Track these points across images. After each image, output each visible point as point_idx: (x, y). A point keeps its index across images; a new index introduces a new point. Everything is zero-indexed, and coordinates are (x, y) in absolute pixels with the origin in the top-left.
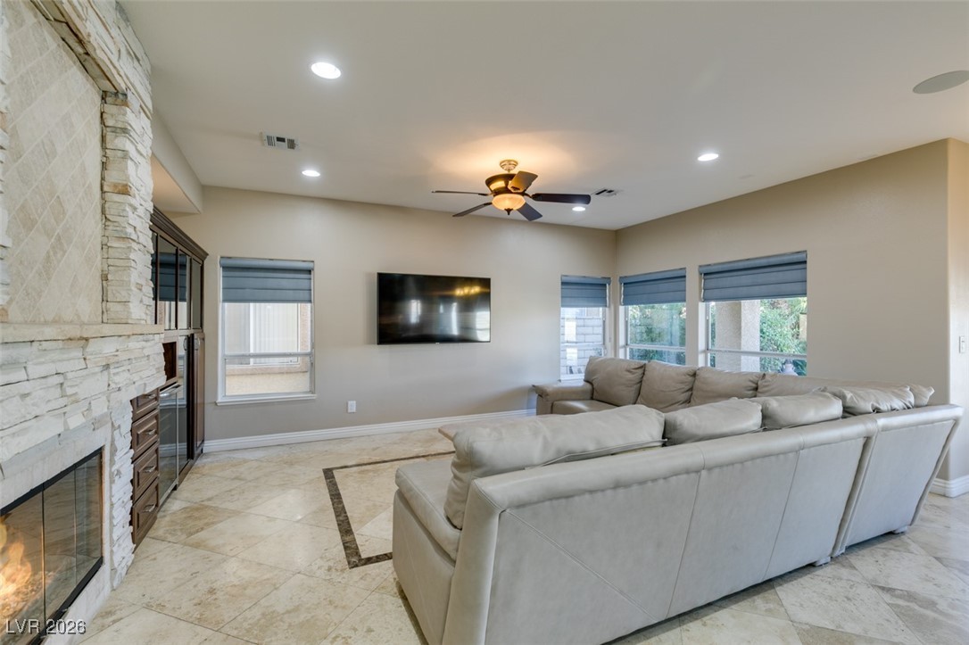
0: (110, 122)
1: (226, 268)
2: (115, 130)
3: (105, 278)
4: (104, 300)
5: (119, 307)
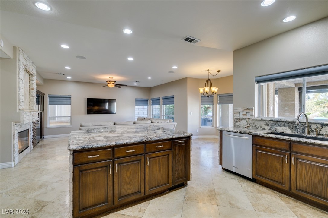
0: (30, 79)
1: (49, 97)
2: (31, 80)
3: (30, 103)
4: (29, 106)
5: (32, 107)
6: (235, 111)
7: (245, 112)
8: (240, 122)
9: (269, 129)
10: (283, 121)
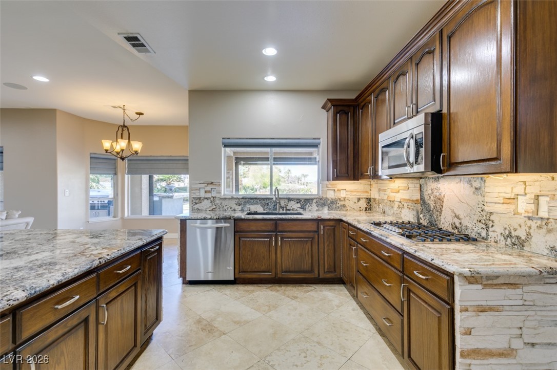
6: (193, 186)
7: (208, 188)
8: (201, 202)
9: (240, 209)
10: (256, 198)
